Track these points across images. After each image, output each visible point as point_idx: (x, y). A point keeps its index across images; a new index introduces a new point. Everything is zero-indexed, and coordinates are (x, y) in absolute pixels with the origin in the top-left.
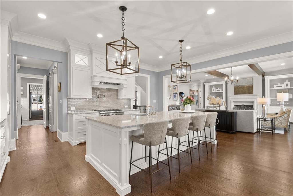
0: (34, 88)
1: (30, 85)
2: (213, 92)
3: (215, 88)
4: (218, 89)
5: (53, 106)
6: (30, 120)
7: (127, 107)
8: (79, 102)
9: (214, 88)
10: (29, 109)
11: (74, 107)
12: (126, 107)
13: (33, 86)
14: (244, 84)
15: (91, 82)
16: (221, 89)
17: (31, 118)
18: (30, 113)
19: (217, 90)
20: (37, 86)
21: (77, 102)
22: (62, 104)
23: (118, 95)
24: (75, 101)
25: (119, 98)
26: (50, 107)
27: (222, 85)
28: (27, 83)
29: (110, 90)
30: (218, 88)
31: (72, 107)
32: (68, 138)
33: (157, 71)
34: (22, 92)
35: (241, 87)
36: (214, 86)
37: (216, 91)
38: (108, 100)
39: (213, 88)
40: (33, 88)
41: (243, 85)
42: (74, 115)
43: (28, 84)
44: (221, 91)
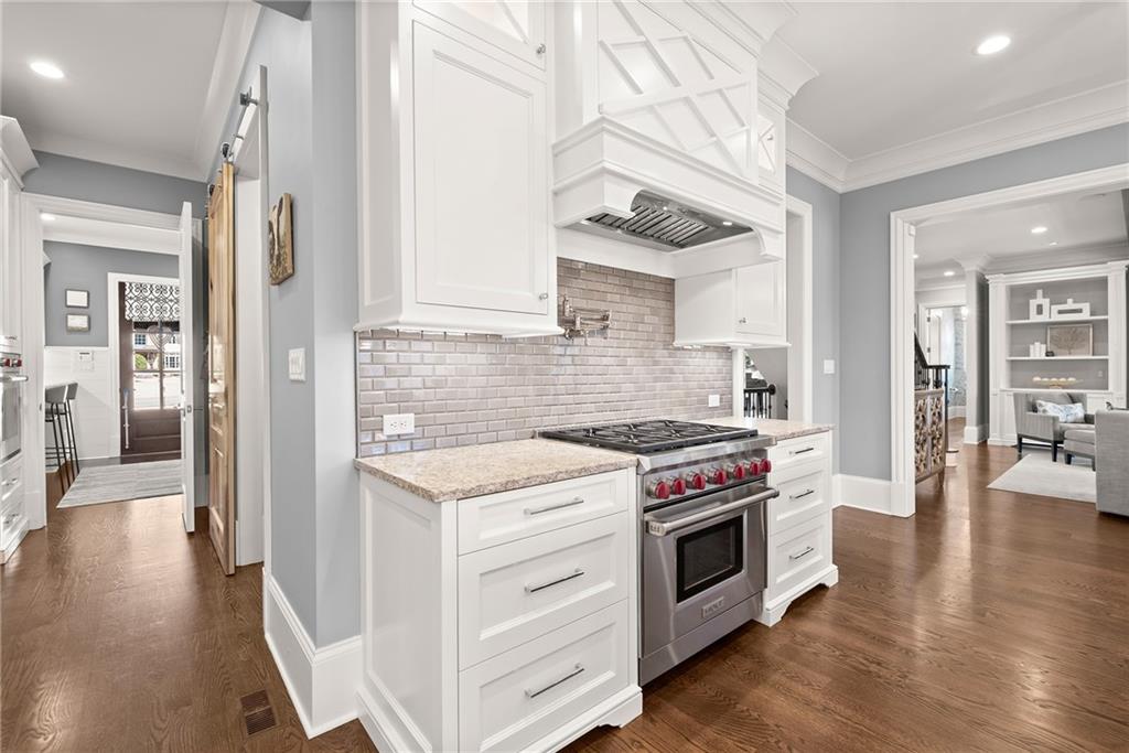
0: (145, 299)
1: (122, 286)
2: (1034, 318)
3: (1046, 302)
4: (1070, 304)
5: (231, 393)
6: (123, 461)
7: (718, 404)
8: (440, 370)
9: (1040, 299)
10: (122, 404)
11: (407, 411)
12: (714, 400)
13: (141, 287)
15: (556, 194)
16: (1086, 307)
17: (132, 450)
18: (127, 425)
19: (1060, 312)
20: (161, 289)
21: (427, 370)
22: (307, 385)
23: (672, 323)
24: (415, 357)
25: (677, 343)
26: (214, 401)
27: (1102, 283)
28: (110, 274)
29: (636, 284)
30: (1070, 301)
31: (392, 412)
32: (361, 689)
33: (840, 189)
34: (85, 318)
36: (1040, 292)
37: (1052, 314)
38: (622, 352)
39: (1033, 304)
40: (138, 299)
42: (448, 508)
43: (114, 279)
44: (1092, 315)
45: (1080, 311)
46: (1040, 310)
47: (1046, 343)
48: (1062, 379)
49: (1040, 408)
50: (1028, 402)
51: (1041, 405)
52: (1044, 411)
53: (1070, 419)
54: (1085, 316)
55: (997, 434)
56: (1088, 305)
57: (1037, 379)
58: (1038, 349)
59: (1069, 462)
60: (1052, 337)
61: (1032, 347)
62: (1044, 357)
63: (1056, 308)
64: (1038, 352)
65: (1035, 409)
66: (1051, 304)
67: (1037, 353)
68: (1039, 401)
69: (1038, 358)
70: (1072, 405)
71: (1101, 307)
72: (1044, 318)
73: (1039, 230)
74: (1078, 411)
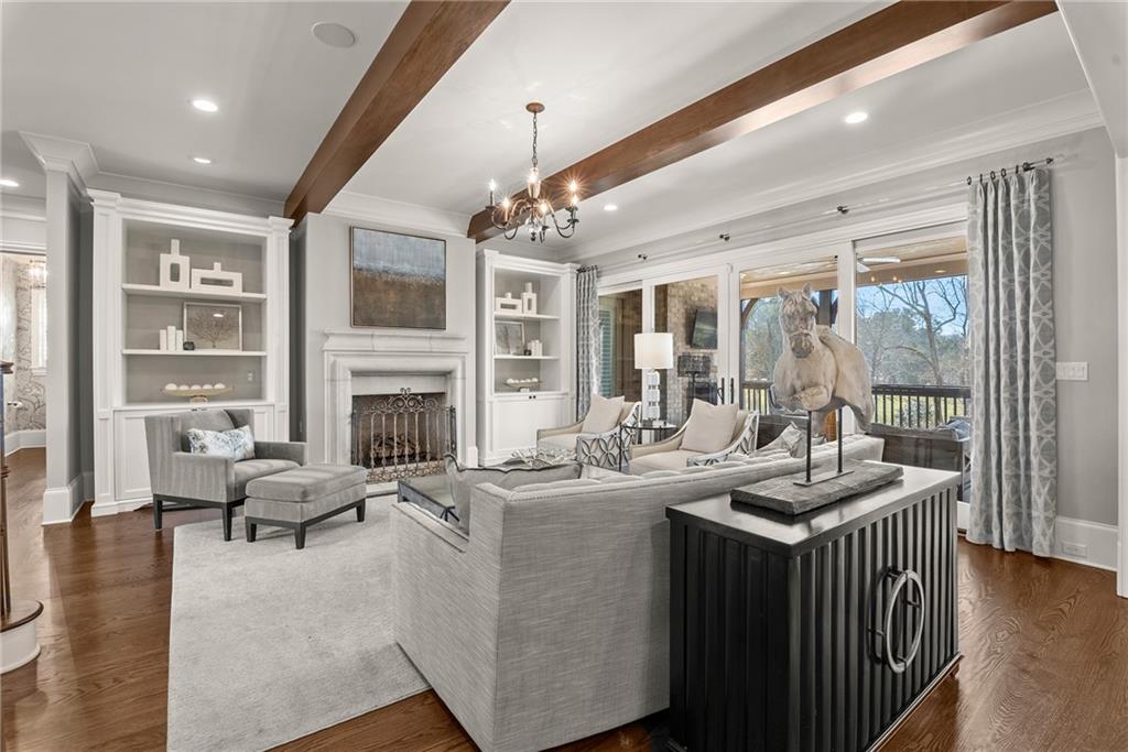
2: (166, 286)
3: (184, 262)
4: (217, 272)
9: (174, 256)
14: (406, 268)
16: (237, 277)
19: (204, 281)
27: (259, 246)
30: (217, 265)
35: (390, 284)
36: (175, 244)
37: (192, 283)
39: (166, 261)
41: (403, 275)
44: (244, 291)
45: (228, 283)
46: (175, 276)
47: (182, 329)
48: (207, 387)
49: (196, 444)
50: (175, 434)
51: (196, 437)
52: (203, 448)
53: (239, 454)
54: (236, 291)
55: (110, 493)
56: (240, 275)
57: (171, 387)
58: (172, 337)
59: (252, 538)
60: (189, 319)
61: (163, 332)
62: (181, 352)
63: (199, 273)
64: (172, 342)
65: (185, 445)
66: (192, 266)
67: (172, 344)
68: (194, 431)
69: (172, 351)
70: (236, 431)
71: (256, 281)
72: (181, 287)
73: (205, 105)
74: (246, 439)
